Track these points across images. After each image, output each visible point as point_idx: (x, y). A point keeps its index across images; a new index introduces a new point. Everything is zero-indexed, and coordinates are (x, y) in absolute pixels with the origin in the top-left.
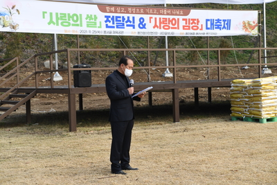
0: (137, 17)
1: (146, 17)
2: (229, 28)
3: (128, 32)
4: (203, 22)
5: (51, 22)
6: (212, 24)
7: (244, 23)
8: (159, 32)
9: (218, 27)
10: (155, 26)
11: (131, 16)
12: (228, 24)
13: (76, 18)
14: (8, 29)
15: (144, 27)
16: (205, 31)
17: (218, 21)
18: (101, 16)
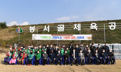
0: (60, 36)
1: (62, 37)
2: (84, 38)
3: (57, 39)
4: (76, 37)
5: (42, 38)
6: (79, 37)
7: (88, 37)
8: (65, 39)
9: (81, 38)
10: (64, 38)
11: (58, 36)
12: (83, 37)
13: (46, 37)
14: (34, 39)
15: (61, 38)
16: (77, 39)
17: (81, 37)
18: (52, 37)
